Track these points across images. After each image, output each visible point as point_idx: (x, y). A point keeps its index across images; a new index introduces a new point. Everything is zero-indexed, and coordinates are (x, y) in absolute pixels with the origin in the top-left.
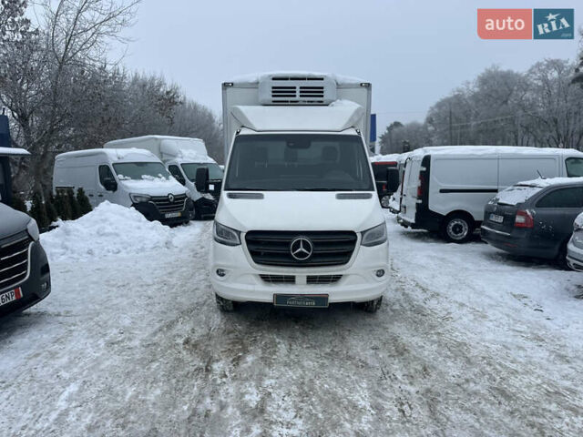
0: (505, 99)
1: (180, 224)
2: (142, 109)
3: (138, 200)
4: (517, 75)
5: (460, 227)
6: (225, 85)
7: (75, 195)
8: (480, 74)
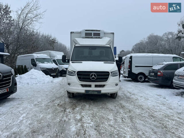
0: (156, 43)
1: (56, 77)
2: (44, 44)
3: (43, 69)
4: (159, 36)
5: (142, 78)
6: (71, 33)
7: (24, 68)
8: (148, 36)
